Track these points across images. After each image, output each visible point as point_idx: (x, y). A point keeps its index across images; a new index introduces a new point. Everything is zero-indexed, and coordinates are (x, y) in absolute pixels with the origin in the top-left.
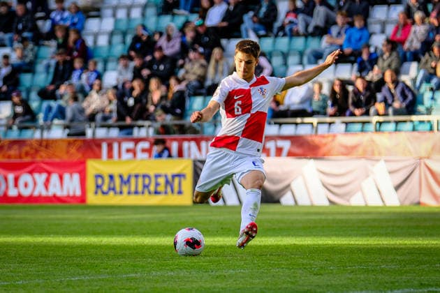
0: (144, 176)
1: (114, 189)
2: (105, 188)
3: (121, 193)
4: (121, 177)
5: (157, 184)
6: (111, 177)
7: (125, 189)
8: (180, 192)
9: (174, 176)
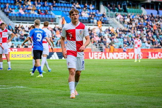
0: (22, 55)
1: (16, 57)
2: (14, 57)
3: (17, 57)
4: (17, 55)
5: (25, 56)
6: (15, 55)
7: (18, 57)
8: (30, 57)
9: (29, 55)
